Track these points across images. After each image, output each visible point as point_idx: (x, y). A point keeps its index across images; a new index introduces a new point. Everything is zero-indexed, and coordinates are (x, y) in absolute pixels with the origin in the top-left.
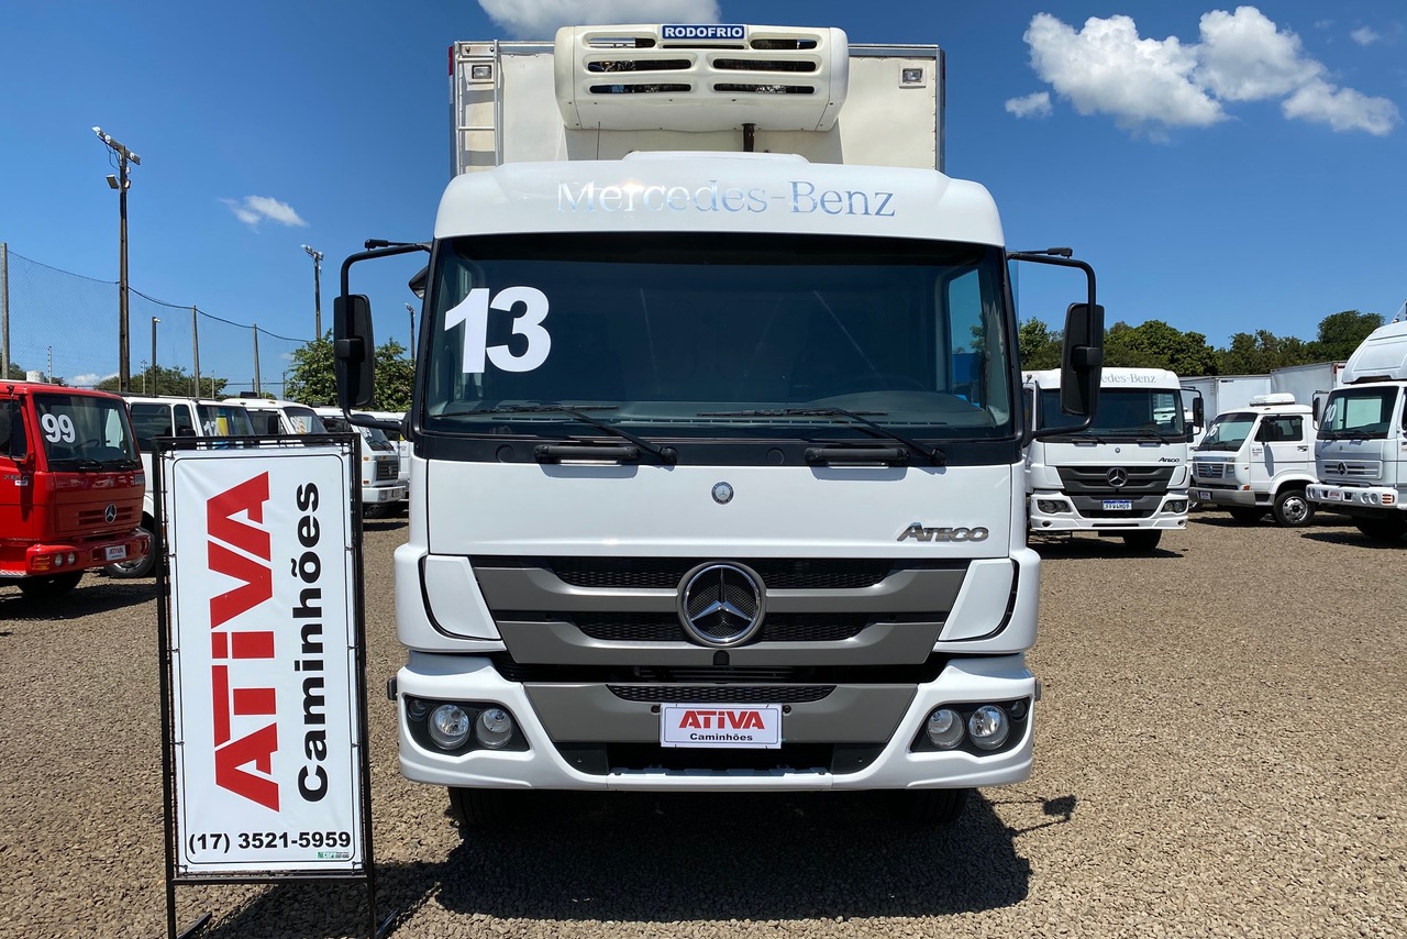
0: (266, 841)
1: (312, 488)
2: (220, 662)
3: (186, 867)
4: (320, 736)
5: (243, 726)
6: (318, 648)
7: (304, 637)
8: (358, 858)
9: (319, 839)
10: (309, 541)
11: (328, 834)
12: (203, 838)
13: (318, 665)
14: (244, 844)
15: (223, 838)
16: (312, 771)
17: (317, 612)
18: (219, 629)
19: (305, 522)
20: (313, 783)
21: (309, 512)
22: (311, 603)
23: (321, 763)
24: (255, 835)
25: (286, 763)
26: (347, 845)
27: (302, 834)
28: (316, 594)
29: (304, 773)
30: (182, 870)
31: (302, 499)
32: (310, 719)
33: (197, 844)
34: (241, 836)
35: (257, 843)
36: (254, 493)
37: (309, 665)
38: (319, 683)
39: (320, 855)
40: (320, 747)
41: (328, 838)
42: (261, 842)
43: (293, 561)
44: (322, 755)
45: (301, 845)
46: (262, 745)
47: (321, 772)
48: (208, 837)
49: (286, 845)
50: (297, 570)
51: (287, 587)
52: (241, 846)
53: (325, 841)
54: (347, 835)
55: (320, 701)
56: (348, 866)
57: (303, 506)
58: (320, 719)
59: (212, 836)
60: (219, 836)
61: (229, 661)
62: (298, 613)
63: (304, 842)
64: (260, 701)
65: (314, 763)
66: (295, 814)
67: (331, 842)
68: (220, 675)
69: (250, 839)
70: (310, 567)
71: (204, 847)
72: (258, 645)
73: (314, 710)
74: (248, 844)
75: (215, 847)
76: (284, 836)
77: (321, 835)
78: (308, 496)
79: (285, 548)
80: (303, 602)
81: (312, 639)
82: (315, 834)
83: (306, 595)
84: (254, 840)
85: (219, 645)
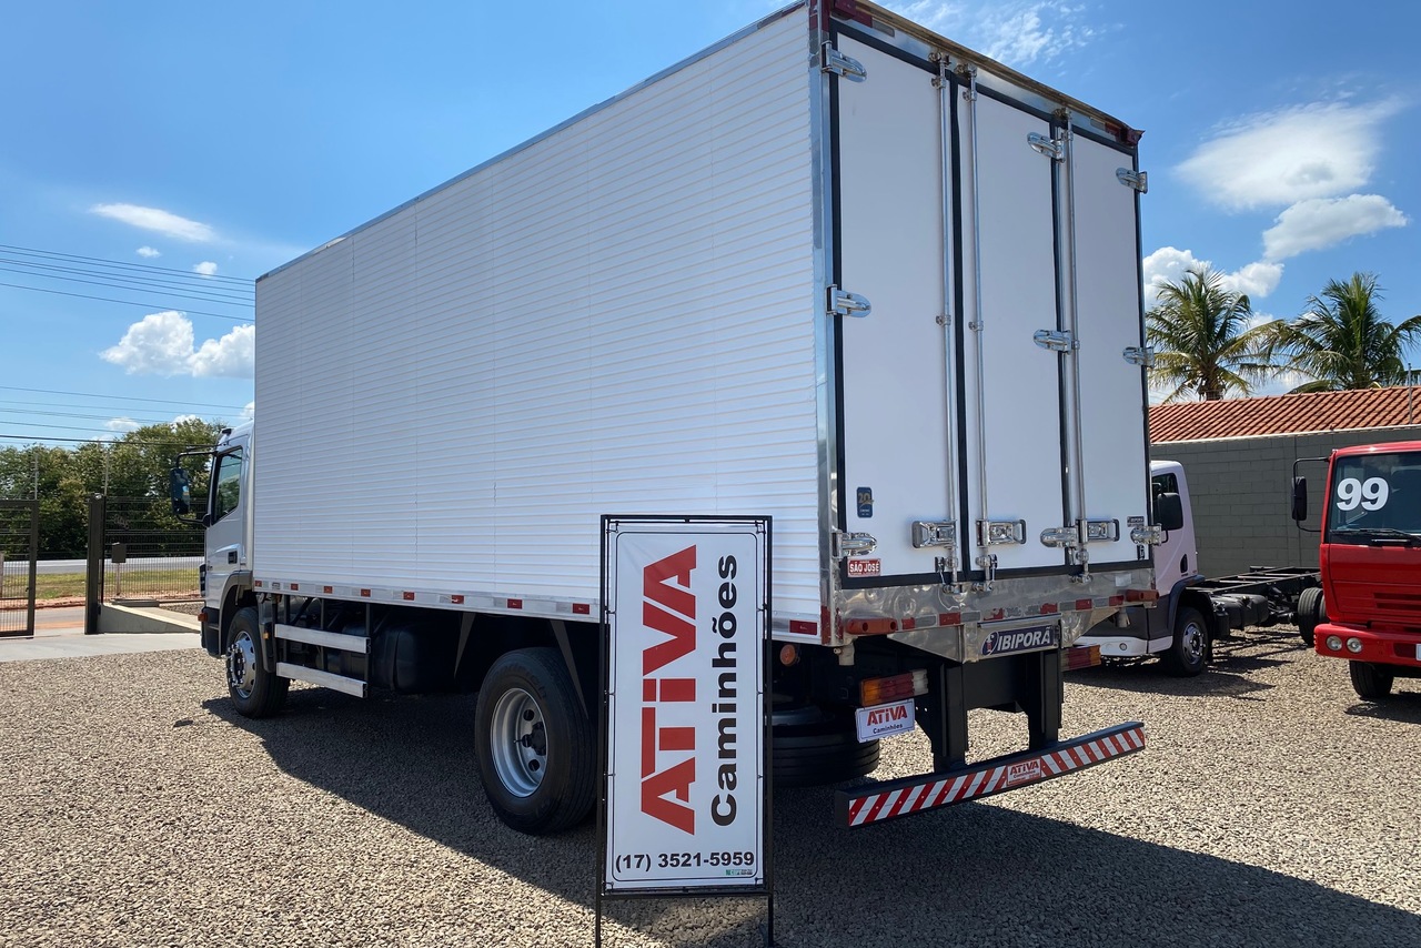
0: (682, 860)
1: (731, 560)
2: (649, 704)
3: (612, 884)
4: (731, 769)
5: (666, 760)
6: (732, 693)
7: (721, 684)
8: (760, 874)
9: (727, 858)
10: (728, 603)
11: (735, 854)
12: (628, 858)
13: (732, 708)
14: (663, 863)
15: (645, 860)
16: (723, 799)
17: (732, 663)
18: (650, 676)
19: (724, 587)
20: (724, 809)
21: (728, 579)
22: (728, 655)
23: (731, 793)
24: (673, 855)
25: (702, 792)
26: (751, 863)
27: (713, 854)
28: (732, 647)
29: (716, 801)
30: (608, 887)
31: (723, 569)
32: (724, 754)
33: (623, 864)
34: (660, 856)
35: (675, 862)
36: (683, 563)
37: (725, 708)
38: (732, 723)
39: (728, 872)
40: (731, 779)
41: (735, 858)
42: (678, 861)
43: (714, 620)
44: (732, 785)
45: (712, 863)
46: (683, 776)
47: (731, 800)
48: (632, 858)
49: (699, 865)
50: (717, 628)
51: (708, 641)
52: (660, 865)
53: (732, 860)
54: (751, 854)
55: (732, 738)
56: (752, 881)
57: (723, 574)
58: (732, 754)
59: (636, 856)
60: (642, 857)
61: (657, 704)
62: (716, 663)
63: (715, 861)
64: (681, 738)
65: (724, 793)
66: (708, 838)
67: (737, 861)
68: (649, 716)
69: (668, 859)
70: (728, 625)
71: (629, 866)
72: (682, 690)
73: (727, 746)
74: (667, 863)
75: (638, 866)
76: (698, 856)
77: (729, 854)
78: (728, 566)
79: (708, 609)
80: (721, 653)
81: (728, 685)
82: (723, 855)
83: (724, 648)
84: (672, 860)
85: (649, 690)
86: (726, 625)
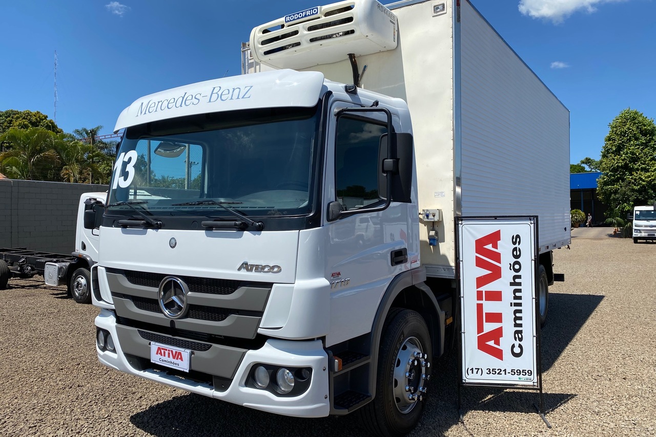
0: (497, 372)
1: (518, 236)
2: (480, 302)
3: (465, 380)
4: (521, 332)
5: (489, 327)
6: (520, 298)
7: (514, 294)
8: (535, 380)
9: (519, 372)
10: (517, 257)
11: (523, 370)
13: (520, 305)
14: (489, 373)
15: (480, 370)
16: (517, 346)
17: (520, 284)
18: (480, 289)
19: (515, 249)
20: (517, 350)
21: (517, 245)
22: (517, 280)
23: (520, 343)
24: (493, 369)
25: (506, 342)
26: (531, 375)
27: (512, 370)
28: (519, 277)
29: (513, 346)
31: (514, 241)
32: (516, 325)
33: (470, 372)
34: (487, 369)
35: (494, 372)
36: (494, 238)
37: (516, 304)
38: (520, 311)
39: (520, 378)
40: (520, 336)
41: (523, 372)
42: (496, 372)
43: (510, 264)
44: (521, 340)
46: (497, 334)
47: (520, 346)
48: (474, 369)
49: (505, 374)
50: (512, 268)
51: (507, 275)
52: (487, 373)
53: (522, 373)
54: (531, 371)
55: (520, 318)
56: (531, 383)
57: (514, 243)
58: (520, 325)
59: (476, 369)
60: (479, 369)
61: (484, 302)
62: (511, 284)
63: (513, 373)
64: (496, 317)
65: (517, 343)
66: (509, 362)
67: (524, 374)
68: (480, 307)
69: (491, 371)
70: (517, 267)
71: (473, 373)
72: (496, 296)
73: (518, 322)
74: (490, 373)
75: (477, 373)
76: (505, 370)
77: (520, 370)
78: (516, 239)
79: (507, 259)
80: (514, 280)
81: (518, 294)
82: (517, 371)
83: (515, 277)
84: (493, 371)
85: (479, 296)
86: (516, 267)
